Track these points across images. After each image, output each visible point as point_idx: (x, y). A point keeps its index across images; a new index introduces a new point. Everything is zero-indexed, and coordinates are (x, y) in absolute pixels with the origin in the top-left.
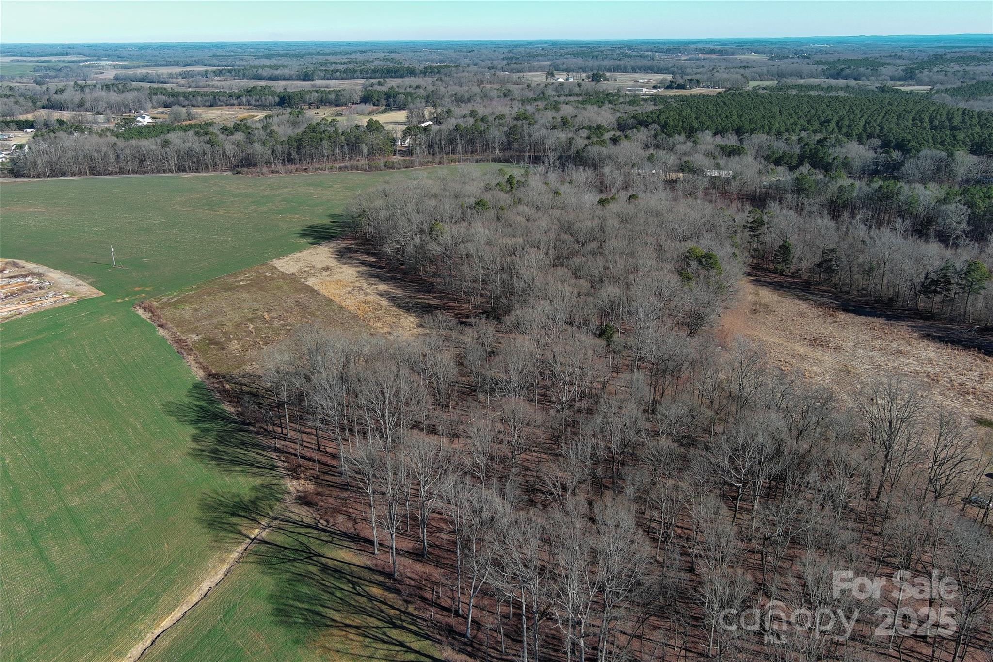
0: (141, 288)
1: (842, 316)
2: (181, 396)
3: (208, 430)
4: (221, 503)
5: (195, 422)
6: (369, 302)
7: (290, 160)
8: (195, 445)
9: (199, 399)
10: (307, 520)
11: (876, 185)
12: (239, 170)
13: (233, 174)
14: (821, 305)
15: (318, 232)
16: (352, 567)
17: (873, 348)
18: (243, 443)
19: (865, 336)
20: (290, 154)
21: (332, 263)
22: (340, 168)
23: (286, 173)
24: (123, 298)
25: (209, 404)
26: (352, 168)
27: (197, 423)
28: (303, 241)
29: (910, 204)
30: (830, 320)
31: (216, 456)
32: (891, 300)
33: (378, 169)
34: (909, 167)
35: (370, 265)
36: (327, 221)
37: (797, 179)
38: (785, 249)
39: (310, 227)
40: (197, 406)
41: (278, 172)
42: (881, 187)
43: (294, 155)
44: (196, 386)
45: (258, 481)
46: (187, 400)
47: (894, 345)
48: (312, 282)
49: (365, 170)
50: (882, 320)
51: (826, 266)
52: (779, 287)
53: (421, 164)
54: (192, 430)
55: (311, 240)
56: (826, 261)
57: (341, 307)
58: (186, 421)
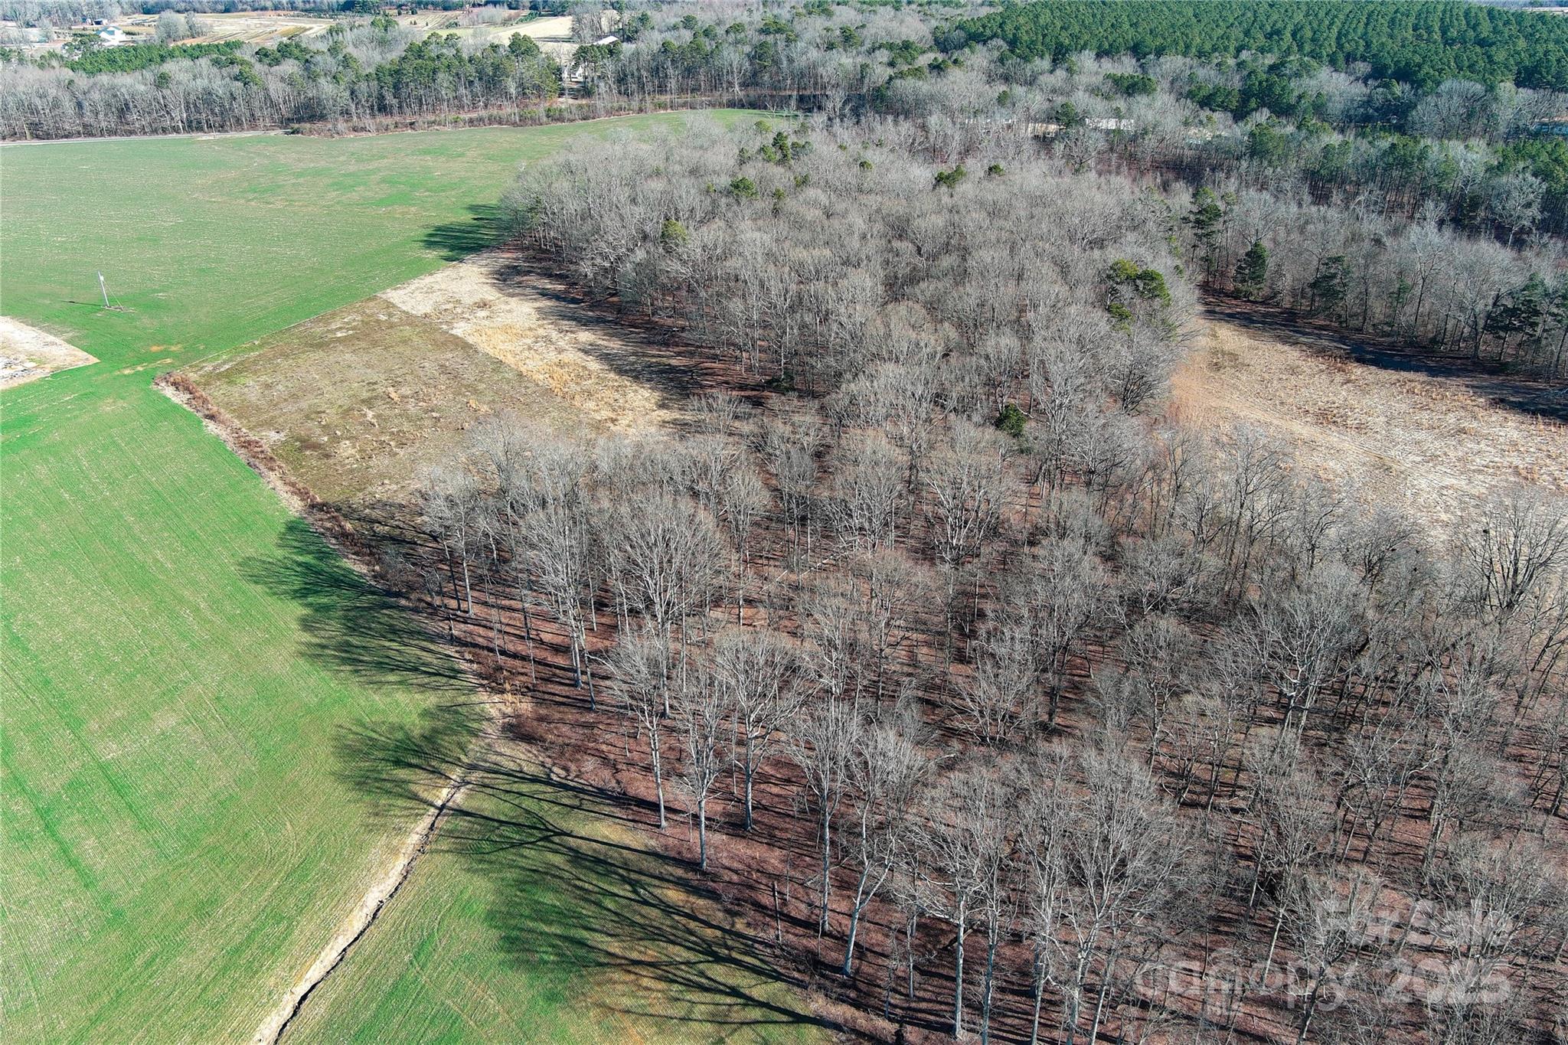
0: (162, 348)
1: (1357, 371)
2: (270, 548)
3: (326, 608)
4: (373, 744)
5: (301, 594)
6: (567, 365)
7: (383, 109)
8: (307, 637)
9: (301, 551)
10: (530, 769)
11: (1385, 142)
12: (296, 126)
13: (286, 133)
14: (1321, 352)
15: (456, 237)
16: (625, 852)
17: (1419, 425)
18: (394, 630)
19: (1401, 405)
20: (381, 98)
21: (490, 294)
22: (471, 121)
23: (378, 130)
24: (133, 365)
25: (320, 559)
26: (492, 120)
27: (305, 596)
28: (432, 254)
29: (1443, 176)
30: (1339, 378)
31: (348, 656)
32: (1433, 341)
33: (536, 121)
34: (1425, 111)
35: (556, 296)
36: (467, 218)
37: (1252, 135)
38: (1255, 257)
39: (439, 229)
40: (300, 564)
41: (364, 129)
42: (1393, 146)
43: (390, 99)
44: (292, 527)
45: (431, 700)
46: (280, 553)
47: (1451, 419)
48: (460, 329)
49: (514, 124)
50: (1422, 377)
51: (1325, 287)
52: (1245, 321)
53: (609, 112)
54: (298, 609)
55: (445, 252)
56: (1325, 277)
57: (520, 375)
58: (285, 592)
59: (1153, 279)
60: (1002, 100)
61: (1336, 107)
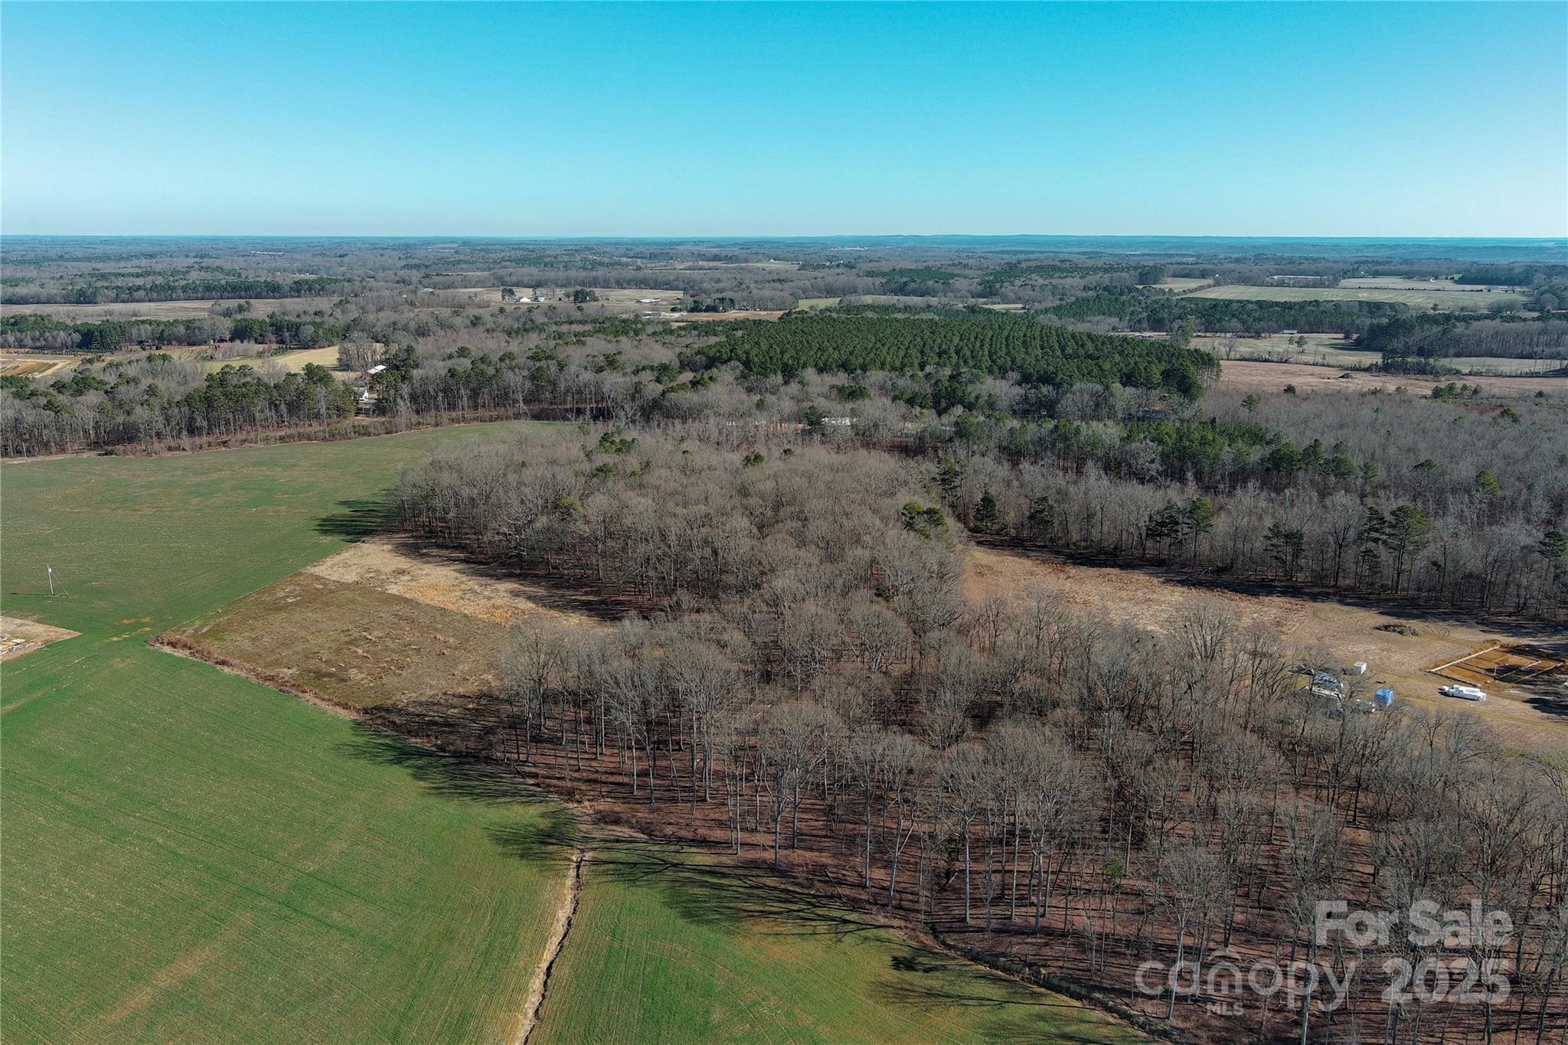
0: (133, 620)
1: (1073, 571)
3: (423, 767)
4: (517, 835)
5: (397, 761)
6: (501, 607)
7: (192, 431)
8: (425, 784)
9: (376, 736)
11: (1050, 425)
12: (110, 448)
13: (99, 455)
14: (1044, 562)
15: (342, 525)
17: (1121, 599)
19: (1107, 588)
21: (403, 562)
22: (282, 438)
23: (192, 449)
24: (117, 635)
25: (393, 740)
26: (301, 437)
27: (401, 762)
28: (327, 540)
29: (1094, 445)
30: (1062, 576)
31: (462, 791)
32: (1116, 548)
33: (344, 436)
34: (1067, 403)
35: (466, 561)
36: (345, 511)
37: (957, 424)
38: (988, 501)
39: (324, 520)
40: (382, 744)
41: (178, 448)
42: (1056, 427)
44: (356, 724)
45: (540, 809)
46: (361, 739)
47: (1140, 594)
48: (393, 590)
49: (324, 439)
50: (1115, 571)
51: (1038, 517)
52: (993, 545)
53: (409, 427)
54: (403, 769)
55: (343, 537)
56: (1037, 512)
57: (466, 616)
58: (385, 761)
59: (936, 513)
60: (760, 405)
61: (1003, 404)
